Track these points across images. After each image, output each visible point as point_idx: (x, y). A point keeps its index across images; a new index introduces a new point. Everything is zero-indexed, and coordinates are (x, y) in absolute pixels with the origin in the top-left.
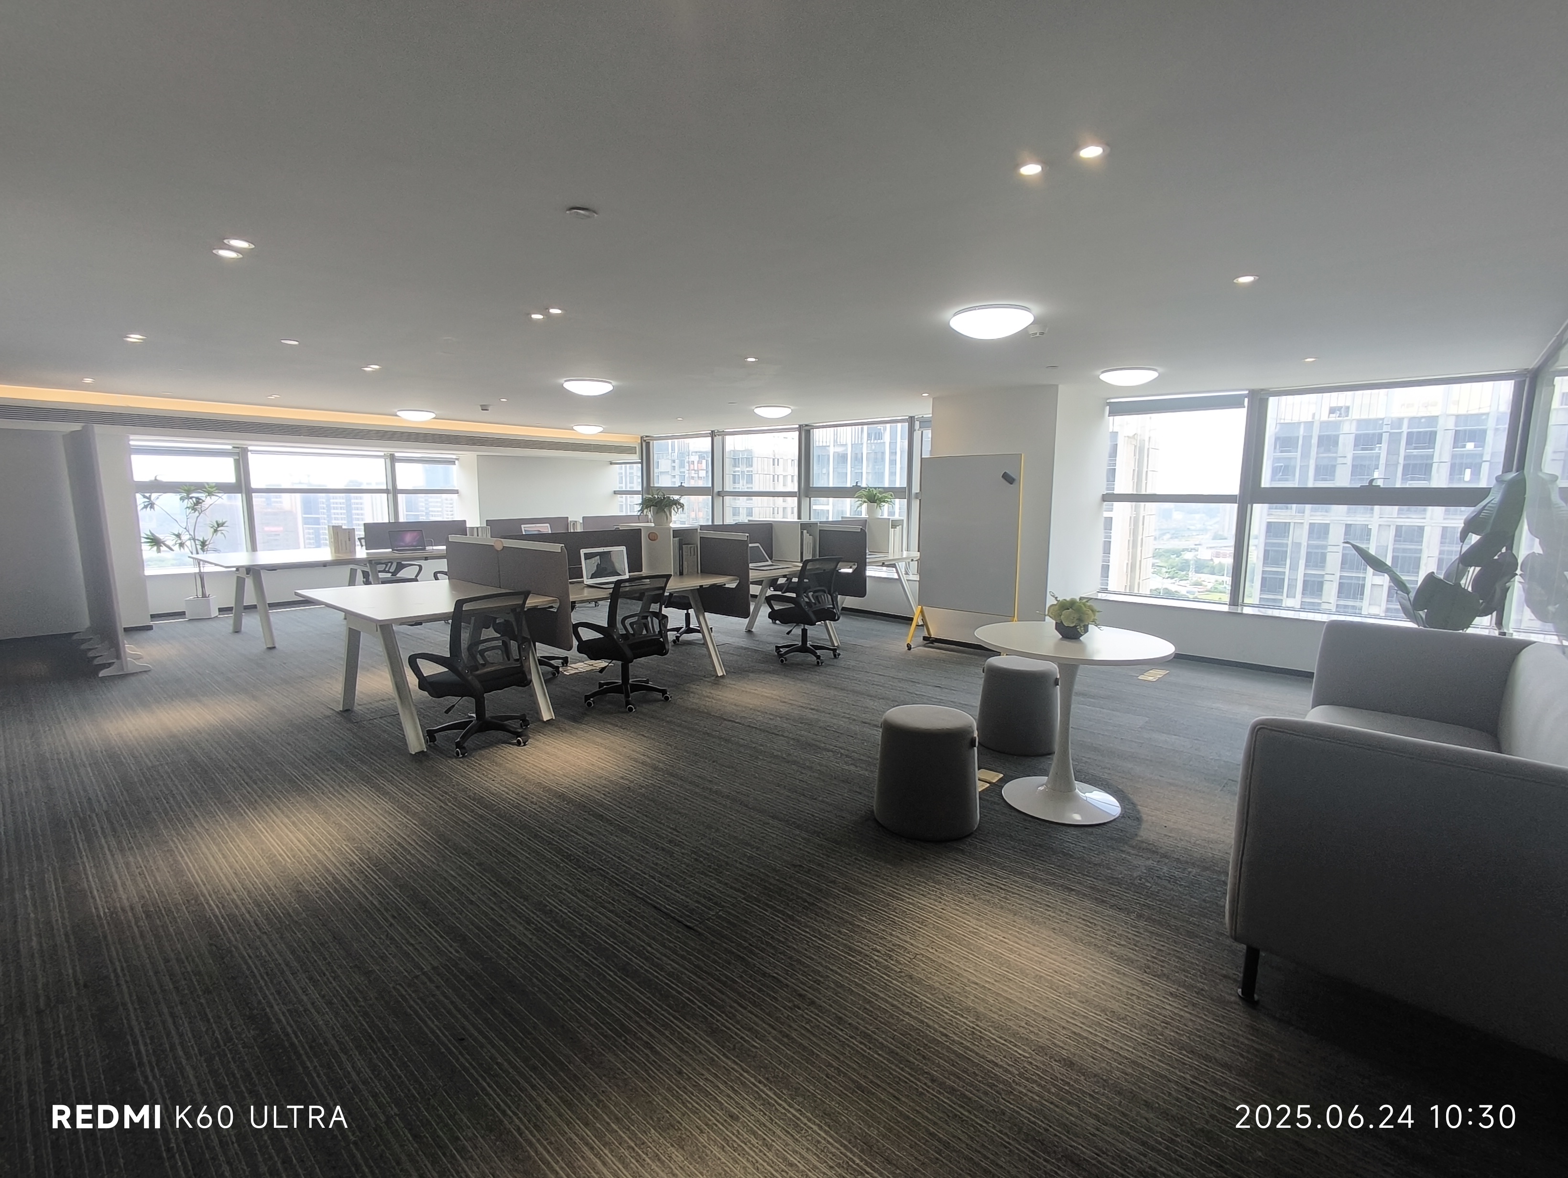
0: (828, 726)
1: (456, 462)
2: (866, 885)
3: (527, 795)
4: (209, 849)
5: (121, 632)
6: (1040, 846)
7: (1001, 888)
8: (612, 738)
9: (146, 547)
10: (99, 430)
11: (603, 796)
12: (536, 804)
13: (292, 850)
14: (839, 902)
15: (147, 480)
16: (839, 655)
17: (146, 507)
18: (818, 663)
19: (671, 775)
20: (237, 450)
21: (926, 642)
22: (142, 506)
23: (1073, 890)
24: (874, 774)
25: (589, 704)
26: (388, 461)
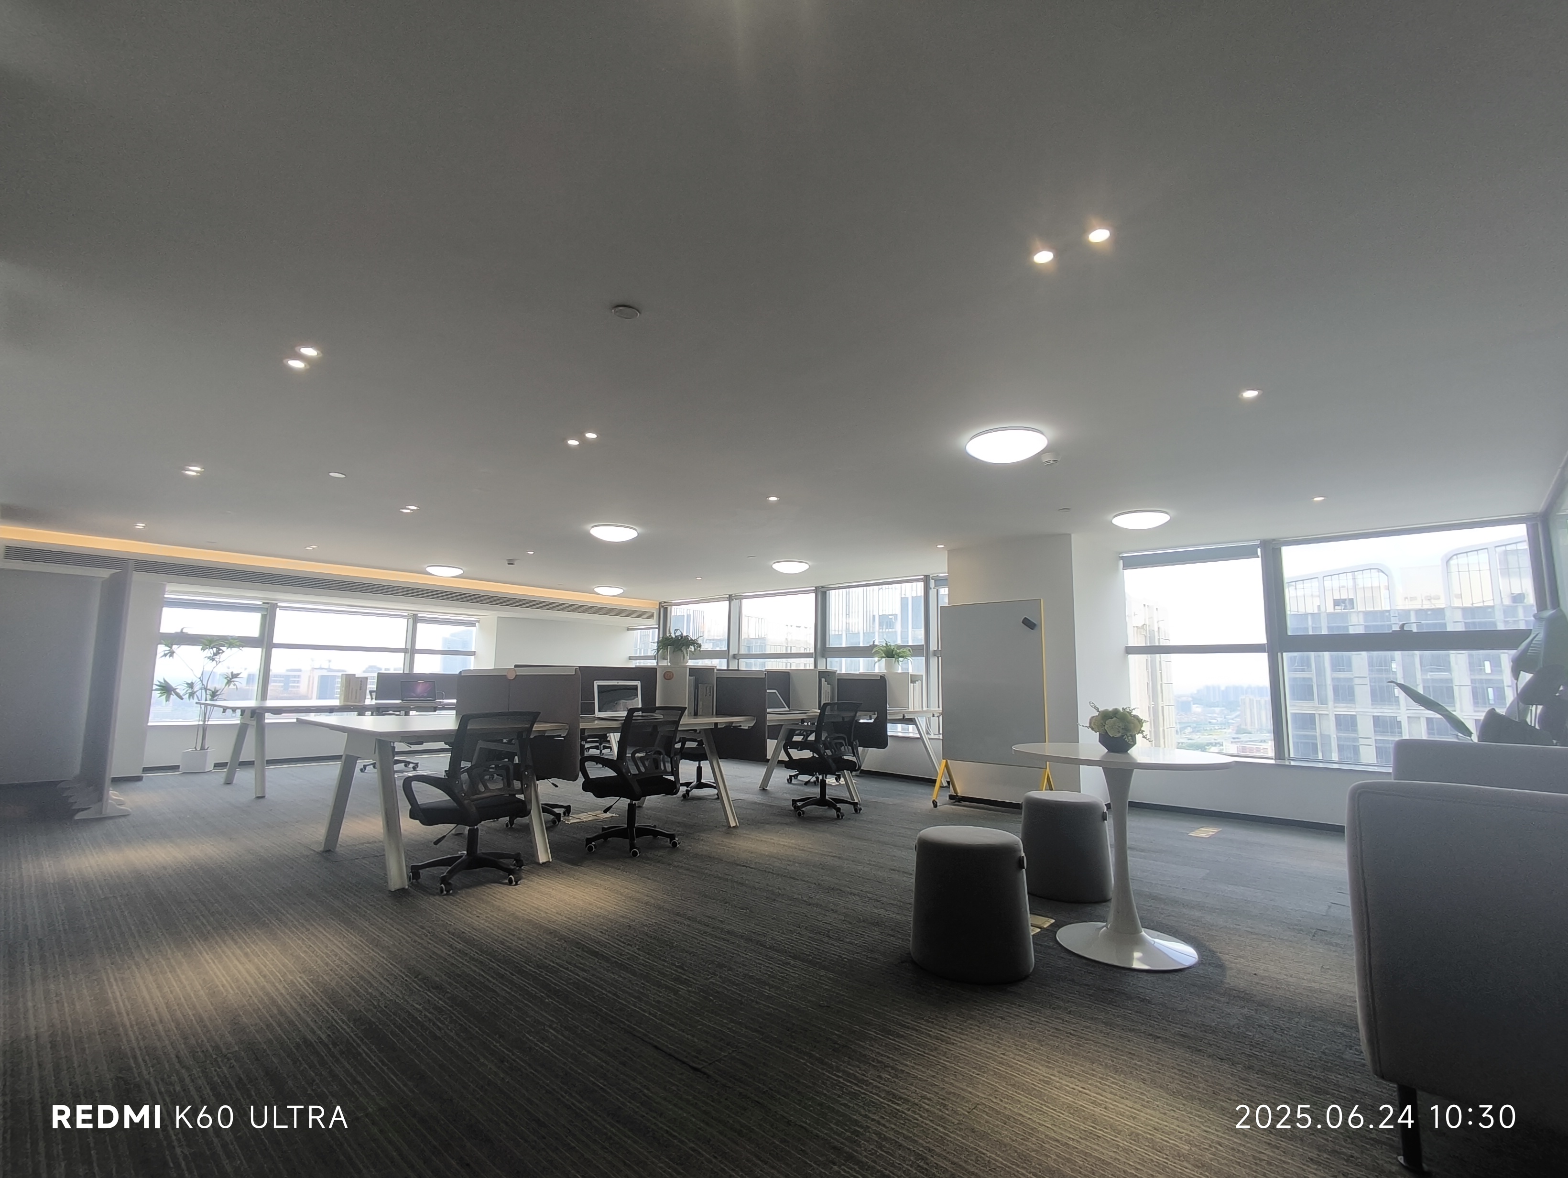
0: (852, 872)
1: (477, 624)
2: (908, 1027)
3: (514, 931)
4: (143, 978)
5: (108, 781)
6: (1110, 990)
7: (1071, 1034)
8: (613, 880)
9: (156, 694)
10: (137, 577)
11: (599, 934)
12: (523, 940)
13: (238, 981)
14: (877, 1046)
15: (173, 631)
16: (860, 809)
17: (165, 655)
18: (838, 816)
19: (678, 914)
20: (266, 606)
21: (952, 801)
22: (163, 654)
23: (1159, 1037)
24: (909, 917)
25: (590, 849)
26: (411, 621)
